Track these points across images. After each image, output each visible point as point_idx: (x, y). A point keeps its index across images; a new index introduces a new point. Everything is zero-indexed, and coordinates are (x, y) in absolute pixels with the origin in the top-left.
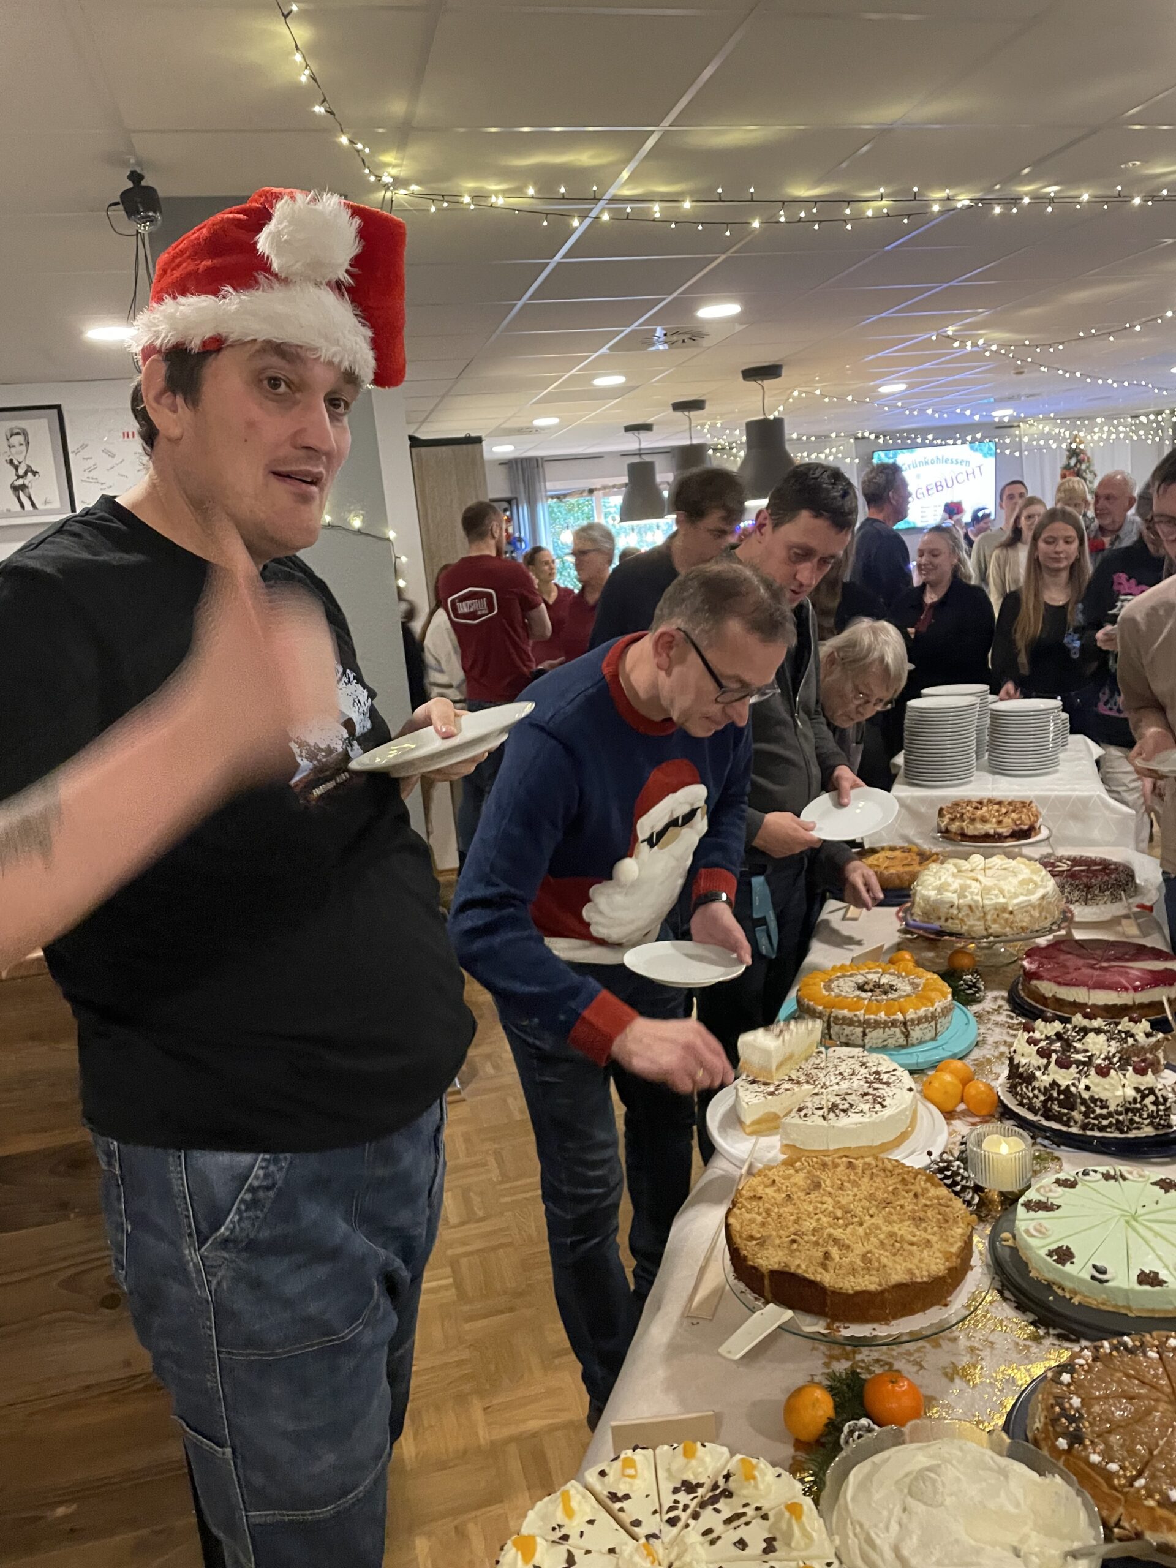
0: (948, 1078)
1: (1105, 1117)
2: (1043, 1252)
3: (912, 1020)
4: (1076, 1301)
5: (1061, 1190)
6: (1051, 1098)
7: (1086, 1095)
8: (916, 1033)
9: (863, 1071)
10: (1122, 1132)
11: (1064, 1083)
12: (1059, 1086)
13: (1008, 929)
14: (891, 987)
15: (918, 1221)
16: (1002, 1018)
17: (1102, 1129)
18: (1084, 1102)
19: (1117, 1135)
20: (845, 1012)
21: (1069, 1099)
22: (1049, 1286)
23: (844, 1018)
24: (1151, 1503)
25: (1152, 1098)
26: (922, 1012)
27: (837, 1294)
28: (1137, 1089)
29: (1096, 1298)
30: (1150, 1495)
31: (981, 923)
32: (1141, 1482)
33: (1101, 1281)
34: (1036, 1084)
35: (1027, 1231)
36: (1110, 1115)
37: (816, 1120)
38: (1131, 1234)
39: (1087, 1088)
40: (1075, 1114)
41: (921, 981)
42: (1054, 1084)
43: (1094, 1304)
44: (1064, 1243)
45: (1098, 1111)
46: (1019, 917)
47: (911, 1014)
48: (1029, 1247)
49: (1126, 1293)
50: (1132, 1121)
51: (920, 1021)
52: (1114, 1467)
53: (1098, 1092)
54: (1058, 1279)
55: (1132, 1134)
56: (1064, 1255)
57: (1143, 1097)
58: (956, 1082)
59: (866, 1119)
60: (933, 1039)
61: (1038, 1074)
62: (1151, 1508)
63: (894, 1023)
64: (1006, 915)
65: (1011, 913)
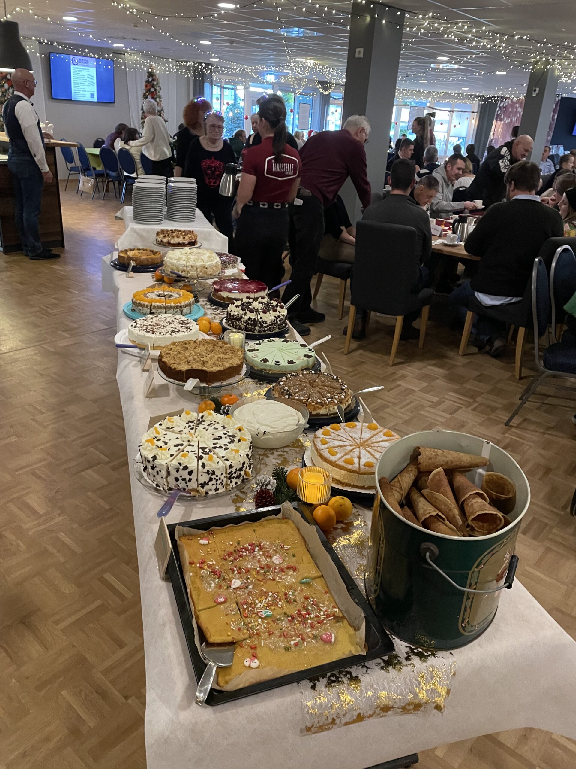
0: (204, 322)
1: (266, 327)
2: (259, 361)
3: (183, 306)
4: (270, 372)
5: (257, 346)
6: (248, 324)
7: (260, 320)
8: (185, 311)
9: (176, 320)
10: (271, 331)
11: (253, 318)
12: (251, 319)
13: (205, 275)
14: (171, 295)
15: (225, 353)
16: (209, 306)
17: (265, 331)
18: (260, 323)
19: (269, 332)
20: (158, 304)
21: (255, 322)
22: (261, 370)
23: (158, 306)
24: (314, 404)
25: (279, 319)
26: (186, 302)
27: (212, 373)
28: (275, 317)
29: (277, 370)
30: (313, 402)
31: (196, 273)
32: (310, 400)
33: (279, 365)
34: (242, 320)
35: (252, 357)
36: (268, 326)
37: (168, 335)
38: (283, 354)
39: (261, 318)
40: (257, 327)
41: (181, 293)
42: (250, 318)
43: (276, 372)
44: (264, 358)
45: (264, 325)
46: (209, 270)
47: (183, 304)
48: (255, 360)
49: (286, 367)
50: (274, 327)
51: (186, 306)
52: (302, 398)
53: (264, 319)
54: (265, 368)
55: (274, 332)
56: (265, 361)
57: (277, 319)
58: (208, 323)
59: (186, 333)
60: (190, 313)
61: (243, 316)
62: (313, 405)
63: (177, 307)
64: (205, 269)
65: (207, 268)
